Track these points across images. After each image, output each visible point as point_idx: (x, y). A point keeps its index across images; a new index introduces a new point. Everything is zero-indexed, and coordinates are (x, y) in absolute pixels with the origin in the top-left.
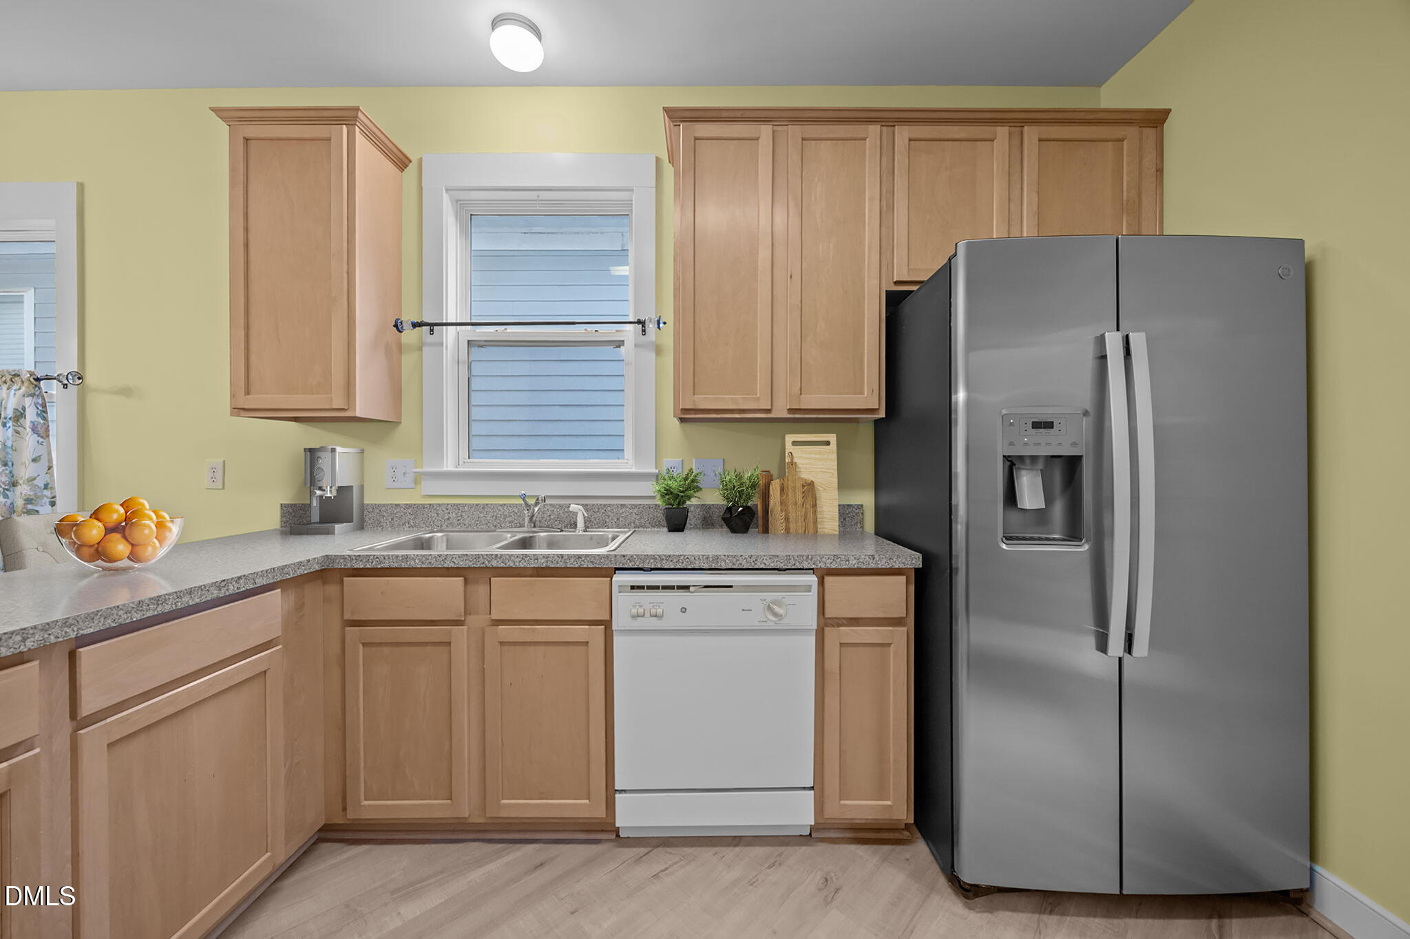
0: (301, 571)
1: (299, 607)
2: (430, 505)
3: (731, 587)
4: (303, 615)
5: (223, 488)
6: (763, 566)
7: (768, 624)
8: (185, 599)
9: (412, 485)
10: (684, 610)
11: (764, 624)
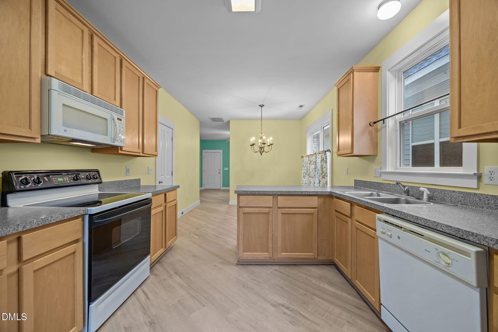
0: (323, 194)
1: (324, 202)
2: (382, 183)
3: (423, 236)
4: (325, 205)
5: (347, 175)
6: (441, 230)
7: (440, 265)
8: (294, 193)
9: (380, 176)
10: (399, 238)
11: (438, 264)
